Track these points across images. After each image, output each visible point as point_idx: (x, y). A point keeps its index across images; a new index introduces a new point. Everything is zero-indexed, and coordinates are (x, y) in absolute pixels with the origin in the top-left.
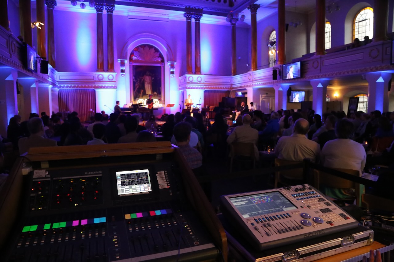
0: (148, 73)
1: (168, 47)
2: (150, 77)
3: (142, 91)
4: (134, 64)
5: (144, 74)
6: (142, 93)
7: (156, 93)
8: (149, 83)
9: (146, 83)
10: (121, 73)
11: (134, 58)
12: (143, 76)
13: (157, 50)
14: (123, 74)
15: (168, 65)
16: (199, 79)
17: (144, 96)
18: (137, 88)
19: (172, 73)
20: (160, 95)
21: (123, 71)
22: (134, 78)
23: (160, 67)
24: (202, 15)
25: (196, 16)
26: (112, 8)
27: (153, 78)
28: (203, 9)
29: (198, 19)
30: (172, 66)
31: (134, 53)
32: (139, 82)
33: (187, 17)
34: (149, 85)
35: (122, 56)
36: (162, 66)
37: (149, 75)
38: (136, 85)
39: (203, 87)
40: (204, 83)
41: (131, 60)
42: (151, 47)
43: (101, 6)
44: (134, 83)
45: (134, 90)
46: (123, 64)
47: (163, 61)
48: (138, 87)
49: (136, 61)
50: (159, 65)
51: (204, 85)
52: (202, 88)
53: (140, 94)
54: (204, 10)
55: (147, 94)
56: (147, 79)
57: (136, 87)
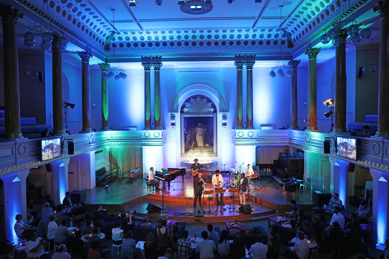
0: (199, 124)
1: (220, 97)
2: (202, 129)
3: (194, 143)
4: (186, 116)
5: (196, 125)
6: (193, 145)
7: (207, 145)
8: (200, 135)
9: (198, 135)
10: (171, 127)
11: (185, 110)
12: (194, 127)
13: (209, 100)
14: (173, 127)
15: (220, 115)
16: (251, 134)
17: (195, 148)
18: (189, 141)
19: (224, 124)
20: (212, 147)
21: (173, 124)
22: (185, 130)
23: (213, 117)
24: (254, 62)
25: (248, 64)
26: (159, 65)
27: (205, 130)
28: (255, 55)
29: (250, 68)
30: (225, 117)
31: (185, 105)
32: (190, 133)
33: (238, 66)
34: (201, 137)
35: (172, 110)
36: (214, 116)
37: (201, 127)
38: (188, 137)
39: (255, 143)
40: (256, 138)
41: (182, 112)
42: (202, 97)
43: (148, 65)
44: (186, 135)
45: (185, 142)
46: (173, 117)
47: (215, 111)
48: (189, 139)
49: (187, 113)
50: (211, 116)
51: (255, 140)
52: (253, 144)
53: (191, 146)
54: (257, 56)
55: (198, 146)
56: (199, 131)
57: (188, 139)
